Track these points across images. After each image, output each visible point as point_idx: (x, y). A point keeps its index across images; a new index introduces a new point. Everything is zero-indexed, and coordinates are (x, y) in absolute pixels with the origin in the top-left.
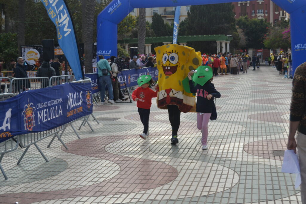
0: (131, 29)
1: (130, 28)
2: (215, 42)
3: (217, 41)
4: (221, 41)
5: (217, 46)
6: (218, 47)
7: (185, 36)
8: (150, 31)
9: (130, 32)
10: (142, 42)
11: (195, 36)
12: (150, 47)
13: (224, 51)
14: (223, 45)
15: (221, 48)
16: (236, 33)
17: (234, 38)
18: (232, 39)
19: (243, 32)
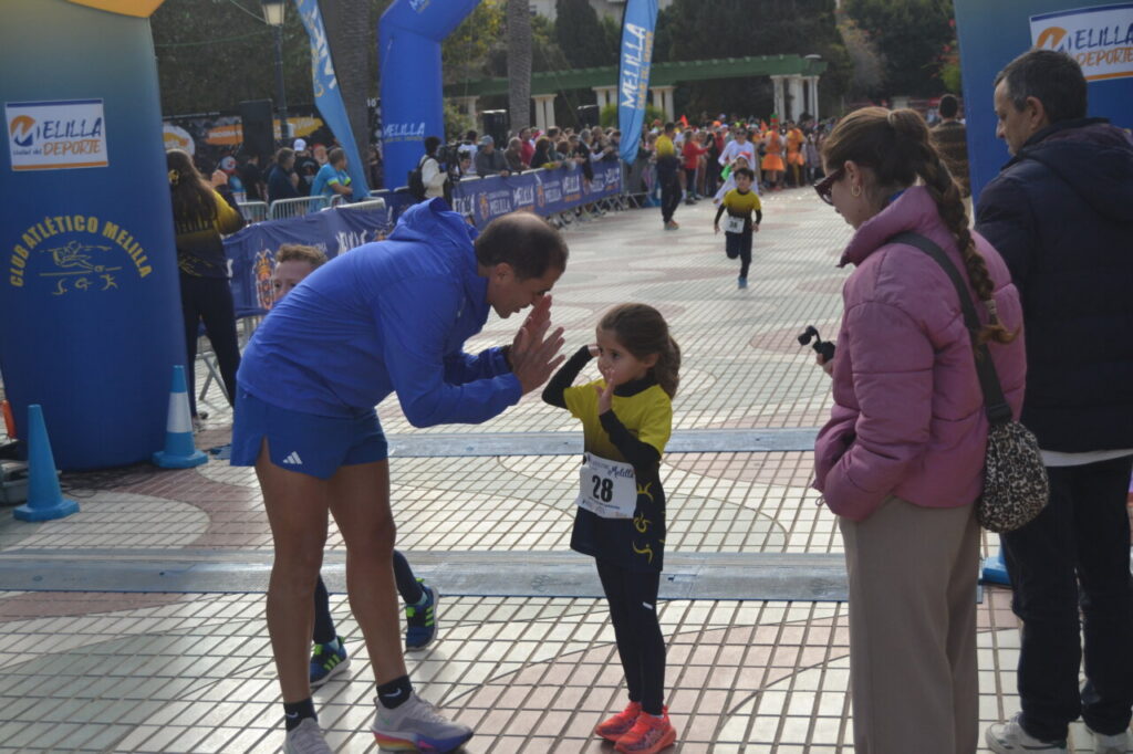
0: (484, 46)
1: (480, 43)
2: (767, 80)
3: (772, 77)
4: (786, 76)
5: (772, 95)
6: (776, 95)
7: (667, 65)
8: (550, 48)
9: (482, 56)
10: (521, 91)
11: (699, 63)
12: (550, 106)
13: (797, 109)
14: (796, 90)
15: (788, 98)
16: (838, 48)
17: (832, 65)
18: (824, 67)
19: (872, 38)
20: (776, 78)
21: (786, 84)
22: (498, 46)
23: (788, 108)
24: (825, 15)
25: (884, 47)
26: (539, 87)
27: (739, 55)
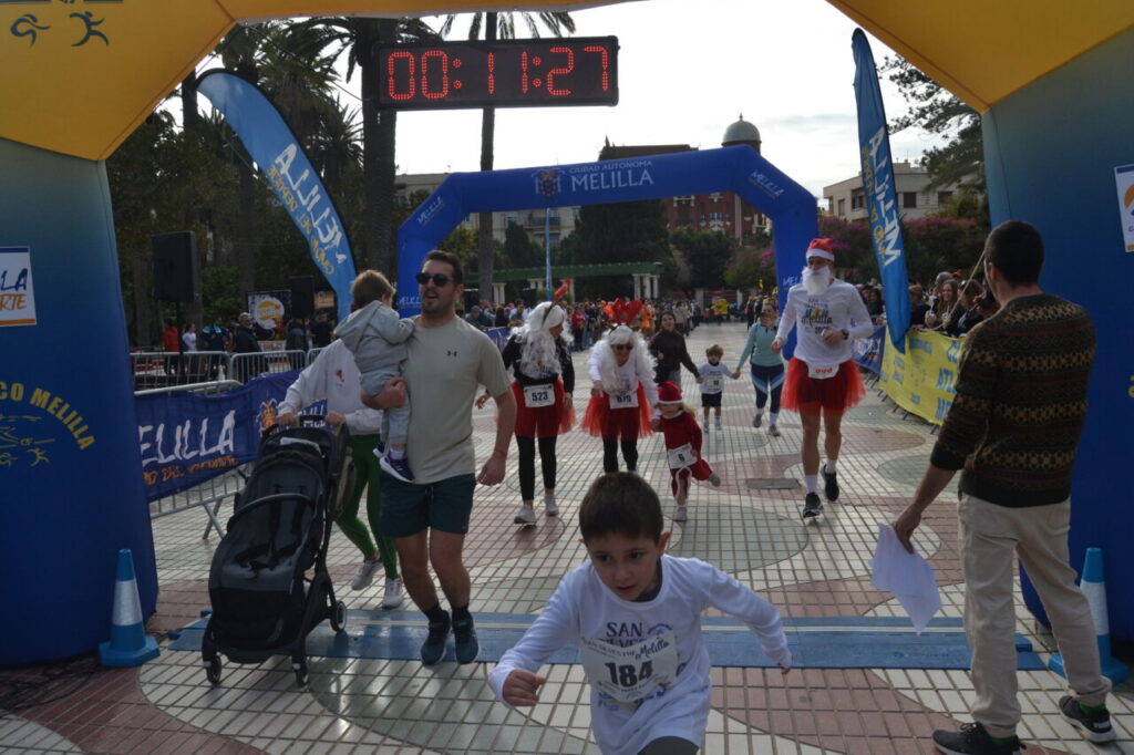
2: (630, 277)
3: (634, 275)
4: (641, 275)
5: (633, 285)
6: (637, 285)
7: (571, 267)
12: (502, 289)
13: (648, 294)
14: (647, 283)
15: (643, 288)
16: (671, 259)
17: (667, 270)
18: (663, 270)
19: (684, 256)
20: (636, 275)
21: (641, 279)
22: (472, 255)
23: (643, 293)
24: (663, 240)
25: (691, 261)
26: (497, 279)
27: (614, 262)
